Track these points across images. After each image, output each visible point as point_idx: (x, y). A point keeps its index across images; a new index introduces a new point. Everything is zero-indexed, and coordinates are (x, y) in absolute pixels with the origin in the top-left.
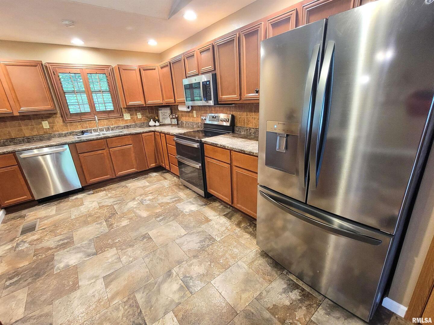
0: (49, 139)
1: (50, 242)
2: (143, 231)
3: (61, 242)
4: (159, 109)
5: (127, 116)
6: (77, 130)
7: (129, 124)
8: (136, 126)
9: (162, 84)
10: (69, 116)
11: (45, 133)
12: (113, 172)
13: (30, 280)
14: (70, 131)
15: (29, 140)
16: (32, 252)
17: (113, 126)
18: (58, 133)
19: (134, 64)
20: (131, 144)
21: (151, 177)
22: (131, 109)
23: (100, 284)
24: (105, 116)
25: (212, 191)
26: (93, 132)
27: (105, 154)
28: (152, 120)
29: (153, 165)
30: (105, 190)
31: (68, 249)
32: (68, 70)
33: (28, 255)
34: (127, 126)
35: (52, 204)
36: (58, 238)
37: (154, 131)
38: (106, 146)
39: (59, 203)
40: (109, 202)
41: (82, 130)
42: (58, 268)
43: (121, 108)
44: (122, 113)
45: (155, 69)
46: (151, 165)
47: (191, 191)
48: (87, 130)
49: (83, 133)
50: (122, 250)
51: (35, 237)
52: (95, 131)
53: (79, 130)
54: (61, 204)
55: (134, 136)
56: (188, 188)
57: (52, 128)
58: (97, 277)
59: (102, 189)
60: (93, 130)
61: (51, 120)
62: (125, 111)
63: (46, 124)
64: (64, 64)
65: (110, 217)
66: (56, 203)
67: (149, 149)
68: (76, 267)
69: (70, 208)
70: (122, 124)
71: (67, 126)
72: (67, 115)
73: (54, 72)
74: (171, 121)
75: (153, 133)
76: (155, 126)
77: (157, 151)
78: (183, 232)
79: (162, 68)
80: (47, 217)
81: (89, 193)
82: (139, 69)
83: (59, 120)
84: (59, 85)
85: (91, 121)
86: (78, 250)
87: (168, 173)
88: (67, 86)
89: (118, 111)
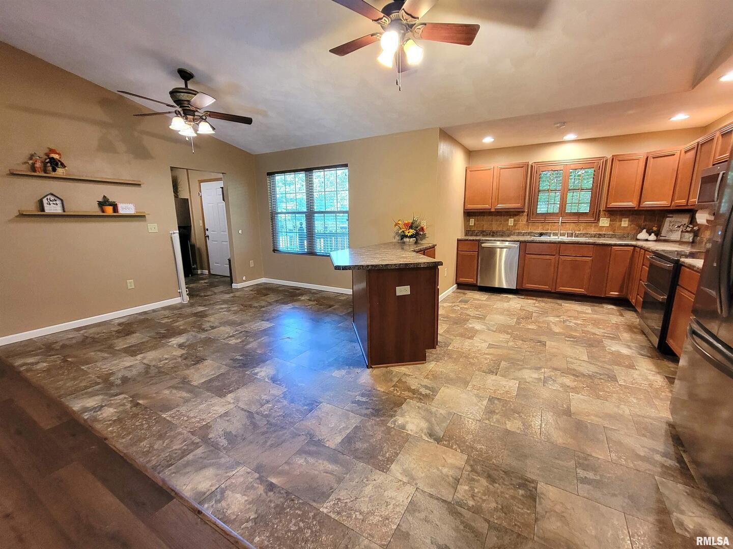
0: (509, 236)
1: (472, 312)
2: (543, 338)
3: (478, 316)
4: (668, 215)
5: (604, 222)
6: (536, 232)
7: (604, 233)
8: (613, 236)
9: (679, 176)
10: (534, 216)
11: (508, 230)
12: (554, 284)
13: (451, 323)
14: (529, 231)
15: (493, 234)
16: (459, 312)
17: (580, 232)
18: (518, 231)
19: (640, 150)
20: (591, 257)
21: (603, 307)
22: (615, 213)
23: (485, 345)
24: (575, 219)
25: (671, 343)
26: (552, 235)
27: (553, 261)
28: (645, 231)
29: (615, 294)
30: (536, 300)
31: (479, 321)
32: (551, 168)
33: (456, 312)
34: (600, 234)
35: (487, 293)
36: (477, 313)
37: (635, 246)
38: (558, 251)
39: (491, 295)
40: (531, 309)
41: (541, 232)
42: (468, 326)
43: (600, 211)
44: (599, 217)
45: (674, 155)
46: (611, 293)
47: (646, 338)
48: (547, 233)
49: (541, 234)
50: (514, 339)
51: (465, 306)
52: (555, 234)
53: (539, 232)
54: (493, 296)
55: (598, 247)
56: (645, 335)
57: (515, 226)
58: (485, 341)
59: (534, 298)
60: (553, 233)
61: (516, 218)
62: (605, 214)
63: (511, 222)
64: (549, 162)
65: (523, 318)
66: (490, 294)
67: (616, 271)
68: (477, 331)
69: (497, 301)
70: (593, 231)
71: (528, 226)
72: (533, 214)
73: (537, 171)
74: (681, 235)
75: (632, 248)
76: (647, 240)
77: (630, 274)
78: (585, 358)
79: (686, 152)
80: (478, 300)
81: (521, 297)
82: (645, 157)
83: (523, 219)
84: (537, 184)
85: (555, 222)
86: (485, 324)
87: (633, 312)
88: (543, 185)
89: (593, 213)
